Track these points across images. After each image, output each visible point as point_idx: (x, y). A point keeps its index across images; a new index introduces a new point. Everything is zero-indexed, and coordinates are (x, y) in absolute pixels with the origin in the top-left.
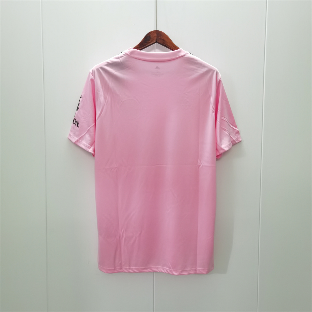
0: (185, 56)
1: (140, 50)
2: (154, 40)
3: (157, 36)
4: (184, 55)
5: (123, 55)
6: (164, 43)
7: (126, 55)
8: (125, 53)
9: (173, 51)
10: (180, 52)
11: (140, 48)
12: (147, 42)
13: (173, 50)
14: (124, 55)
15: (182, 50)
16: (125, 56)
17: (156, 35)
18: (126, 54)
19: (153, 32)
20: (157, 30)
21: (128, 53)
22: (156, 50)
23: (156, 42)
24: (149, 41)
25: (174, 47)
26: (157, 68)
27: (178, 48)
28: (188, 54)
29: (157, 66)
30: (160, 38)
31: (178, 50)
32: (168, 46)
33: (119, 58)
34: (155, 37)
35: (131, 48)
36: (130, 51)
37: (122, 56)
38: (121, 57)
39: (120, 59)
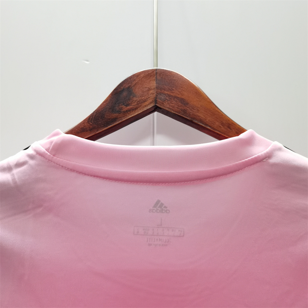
0: (272, 161)
1: (94, 138)
2: (145, 101)
3: (157, 88)
4: (269, 156)
5: (27, 159)
6: (185, 111)
7: (38, 156)
8: (35, 151)
9: (220, 139)
10: (249, 142)
11: (91, 130)
12: (122, 109)
13: (220, 137)
14: (31, 157)
15: (257, 135)
16: (32, 162)
17: (153, 84)
18: (39, 153)
19: (142, 75)
20: (156, 70)
21: (43, 150)
22: (158, 138)
23: (156, 109)
24: (127, 106)
25: (223, 124)
26: (159, 206)
27: (239, 130)
28: (280, 149)
29: (158, 201)
30: (169, 96)
31: (242, 136)
32: (201, 121)
33: (8, 169)
34: (149, 89)
35: (58, 130)
36: (52, 142)
37: (22, 160)
38: (19, 165)
39: (16, 171)
